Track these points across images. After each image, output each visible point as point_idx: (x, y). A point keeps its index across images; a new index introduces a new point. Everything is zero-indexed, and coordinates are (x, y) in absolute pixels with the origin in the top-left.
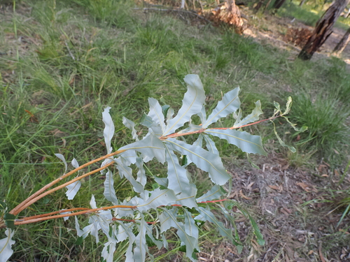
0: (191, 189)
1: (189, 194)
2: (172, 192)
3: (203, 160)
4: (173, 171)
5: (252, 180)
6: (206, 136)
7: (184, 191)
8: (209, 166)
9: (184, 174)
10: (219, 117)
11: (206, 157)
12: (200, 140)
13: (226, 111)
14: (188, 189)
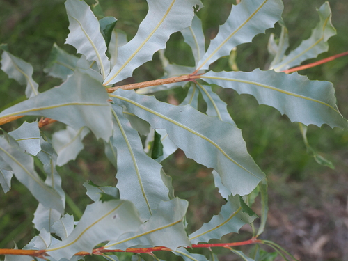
0: (174, 205)
1: (168, 216)
2: (128, 205)
3: (199, 139)
4: (130, 169)
5: (324, 232)
6: (205, 88)
7: (158, 212)
8: (213, 152)
9: (155, 176)
10: (234, 42)
11: (207, 132)
12: (190, 99)
13: (252, 28)
14: (165, 205)
